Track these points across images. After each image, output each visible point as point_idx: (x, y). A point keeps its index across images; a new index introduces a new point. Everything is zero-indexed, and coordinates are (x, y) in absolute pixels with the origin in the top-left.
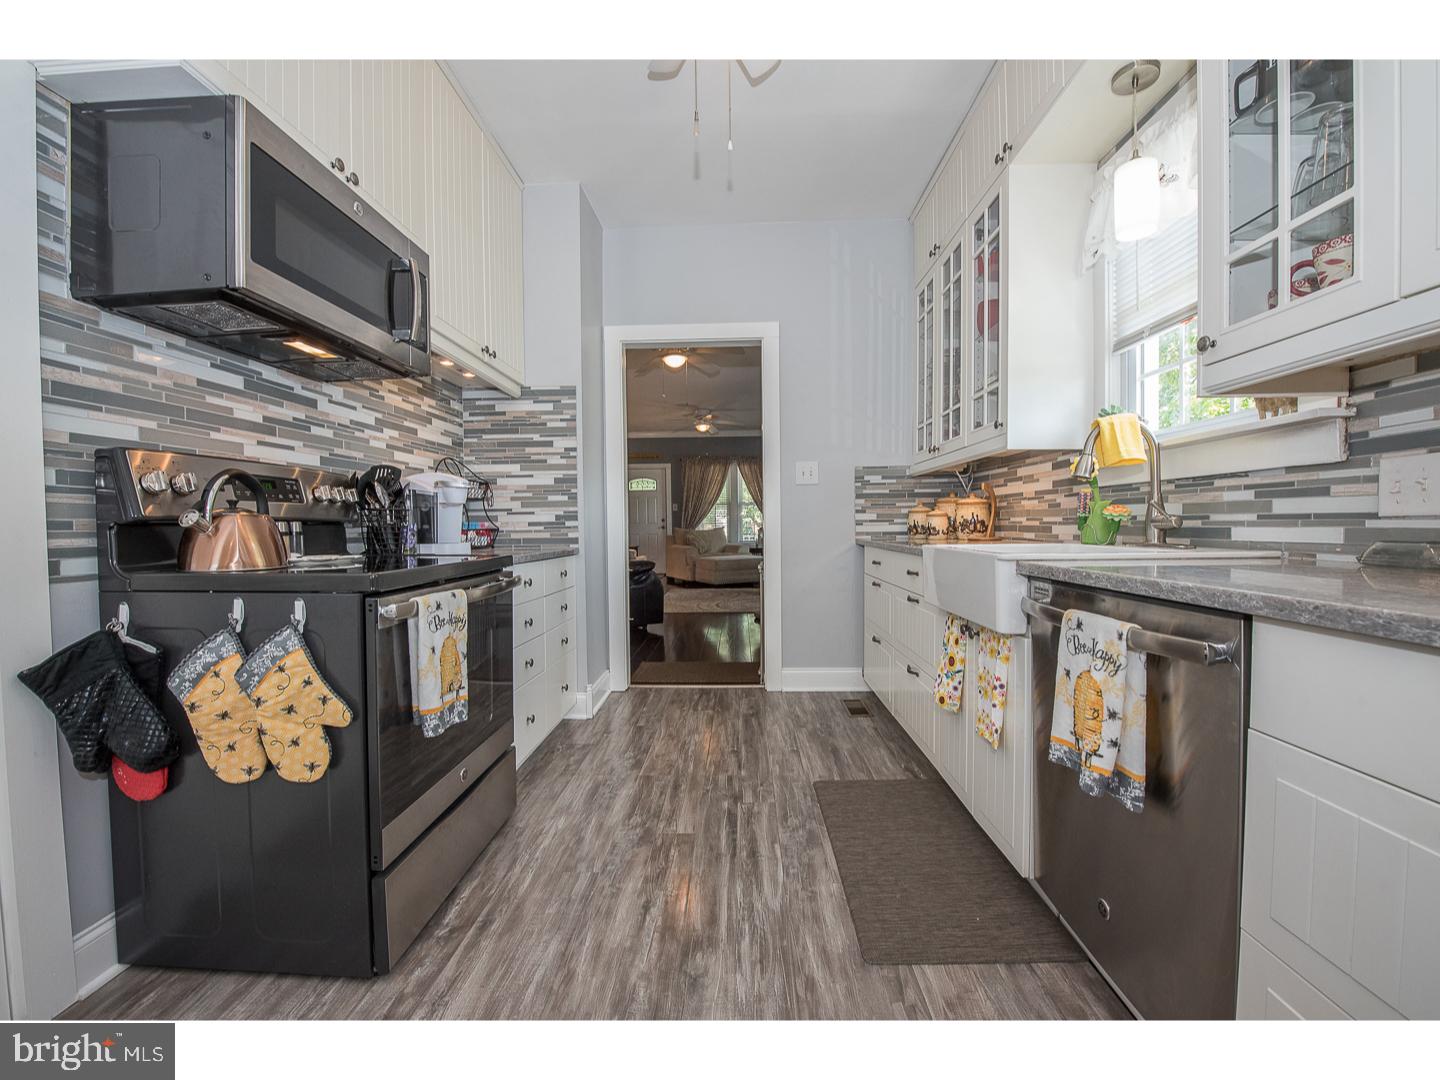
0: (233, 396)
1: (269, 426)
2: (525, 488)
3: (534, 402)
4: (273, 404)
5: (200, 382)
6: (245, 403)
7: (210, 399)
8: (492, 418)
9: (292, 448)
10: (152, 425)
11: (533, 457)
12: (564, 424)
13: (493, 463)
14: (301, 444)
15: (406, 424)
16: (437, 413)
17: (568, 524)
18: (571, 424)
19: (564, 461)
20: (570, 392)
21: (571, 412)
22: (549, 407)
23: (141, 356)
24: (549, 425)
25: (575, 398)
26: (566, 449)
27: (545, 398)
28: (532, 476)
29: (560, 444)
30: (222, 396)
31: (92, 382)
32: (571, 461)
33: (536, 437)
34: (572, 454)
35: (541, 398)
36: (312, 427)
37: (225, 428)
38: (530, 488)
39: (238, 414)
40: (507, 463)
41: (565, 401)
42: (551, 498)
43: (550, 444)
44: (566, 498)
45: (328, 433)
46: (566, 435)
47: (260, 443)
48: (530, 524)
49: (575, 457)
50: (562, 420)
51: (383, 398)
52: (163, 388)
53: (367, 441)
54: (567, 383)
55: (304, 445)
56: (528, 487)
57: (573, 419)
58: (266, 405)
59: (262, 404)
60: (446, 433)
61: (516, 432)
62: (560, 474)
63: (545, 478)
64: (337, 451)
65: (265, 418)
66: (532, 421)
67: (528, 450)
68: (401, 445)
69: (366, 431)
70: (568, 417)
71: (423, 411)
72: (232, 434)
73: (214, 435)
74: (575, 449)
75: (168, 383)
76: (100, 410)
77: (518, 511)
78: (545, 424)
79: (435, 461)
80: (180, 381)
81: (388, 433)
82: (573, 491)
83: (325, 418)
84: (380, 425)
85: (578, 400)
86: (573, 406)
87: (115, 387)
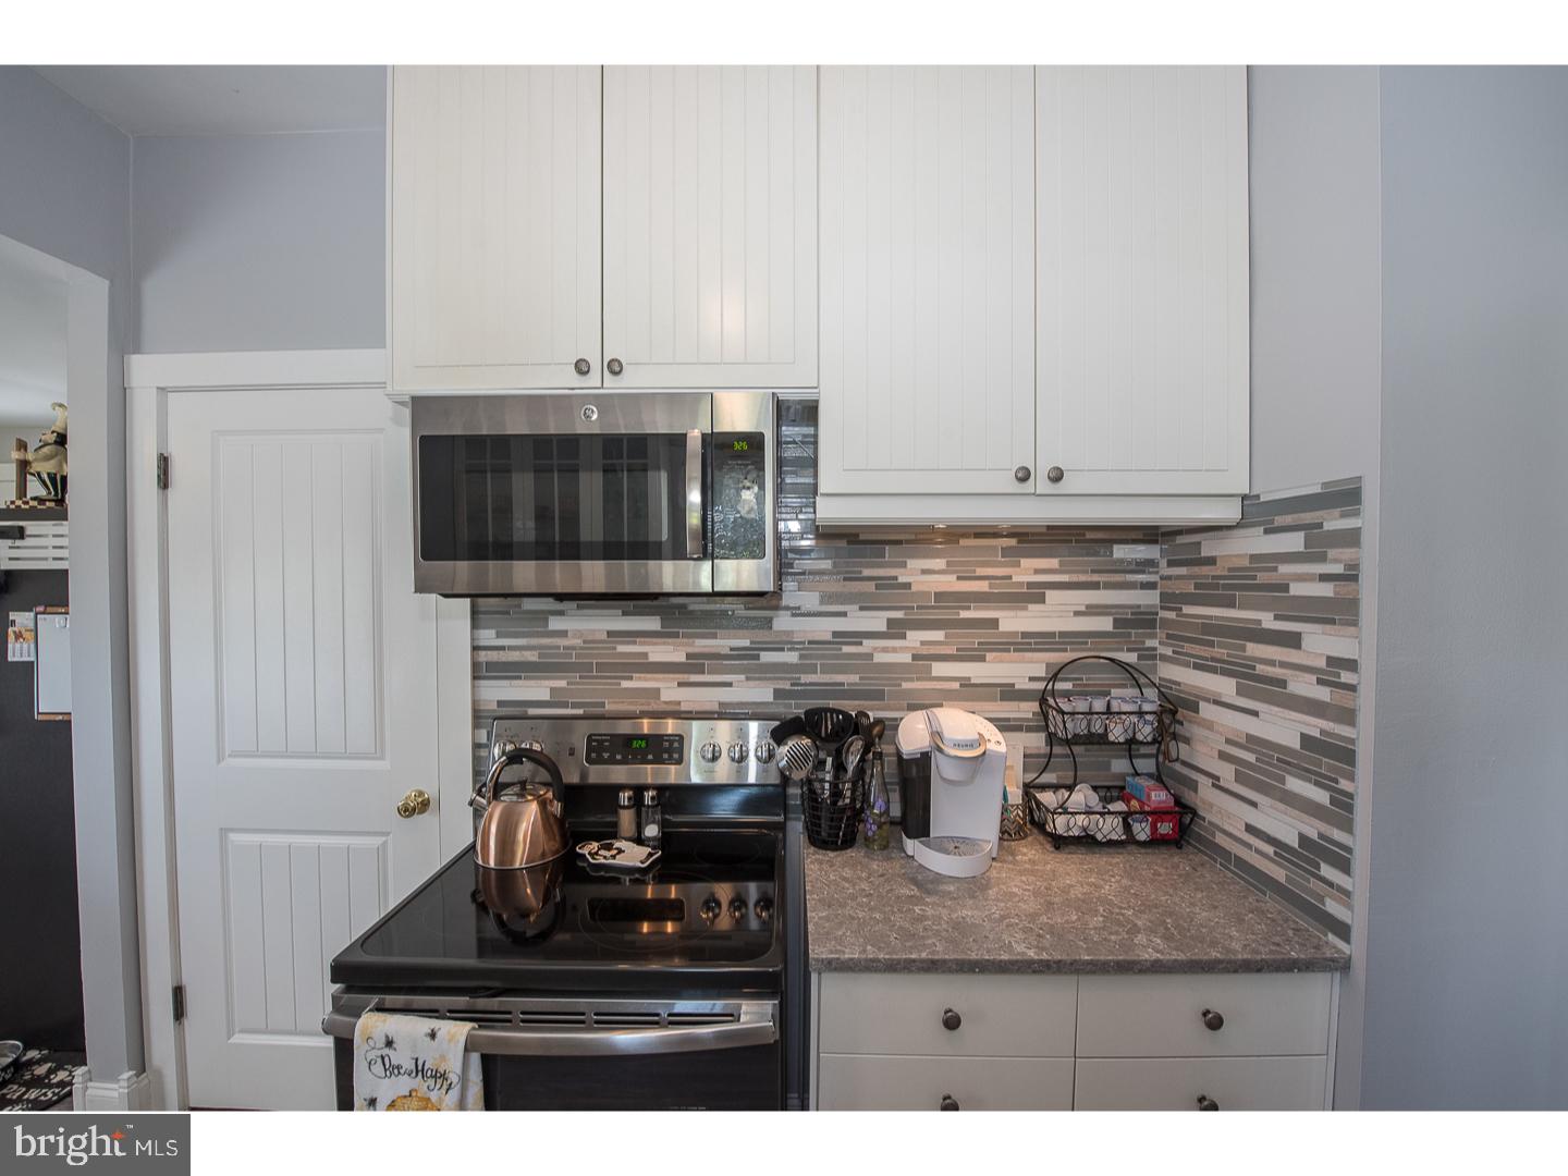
0: (647, 640)
1: (695, 664)
2: (1243, 741)
3: (1266, 532)
4: (698, 637)
5: (610, 634)
6: (664, 644)
7: (621, 648)
8: (1196, 570)
9: (730, 685)
10: (562, 684)
11: (1261, 669)
12: (1326, 590)
13: (1197, 667)
14: (743, 677)
15: (964, 614)
16: (1064, 578)
17: (1327, 871)
18: (1346, 589)
19: (1324, 694)
20: (1346, 496)
21: (1347, 554)
22: (1294, 542)
23: (555, 624)
24: (1297, 589)
25: (1356, 514)
26: (1331, 661)
27: (1288, 519)
28: (1255, 714)
29: (1321, 643)
30: (635, 643)
31: (514, 656)
32: (1343, 698)
33: (1268, 621)
34: (1346, 677)
35: (1280, 520)
36: (762, 654)
37: (638, 675)
38: (1253, 742)
39: (653, 658)
40: (1213, 670)
41: (1334, 522)
42: (1295, 784)
43: (1293, 641)
44: (1321, 796)
45: (791, 657)
46: (1332, 622)
47: (680, 684)
48: (1250, 829)
49: (1352, 688)
50: (1324, 578)
51: (908, 586)
52: (574, 648)
53: (870, 656)
54: (1340, 472)
55: (748, 679)
56: (1250, 738)
57: (1351, 576)
58: (691, 640)
59: (685, 640)
60: (1092, 610)
61: (1231, 604)
62: (1315, 726)
63: (1283, 728)
64: (806, 678)
65: (689, 656)
66: (1262, 578)
67: (1254, 649)
68: (952, 650)
69: (865, 642)
70: (1338, 569)
71: (1020, 584)
72: (646, 680)
73: (625, 684)
74: (1351, 665)
75: (578, 642)
76: (519, 678)
77: (1226, 786)
78: (1285, 588)
79: (1048, 665)
80: (590, 638)
81: (915, 637)
82: (1344, 784)
83: (784, 638)
84: (896, 630)
85: (1369, 519)
86: (1352, 538)
87: (532, 656)
